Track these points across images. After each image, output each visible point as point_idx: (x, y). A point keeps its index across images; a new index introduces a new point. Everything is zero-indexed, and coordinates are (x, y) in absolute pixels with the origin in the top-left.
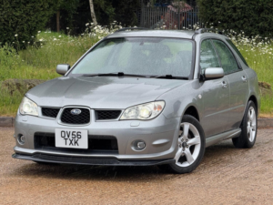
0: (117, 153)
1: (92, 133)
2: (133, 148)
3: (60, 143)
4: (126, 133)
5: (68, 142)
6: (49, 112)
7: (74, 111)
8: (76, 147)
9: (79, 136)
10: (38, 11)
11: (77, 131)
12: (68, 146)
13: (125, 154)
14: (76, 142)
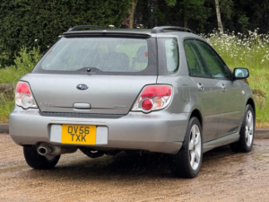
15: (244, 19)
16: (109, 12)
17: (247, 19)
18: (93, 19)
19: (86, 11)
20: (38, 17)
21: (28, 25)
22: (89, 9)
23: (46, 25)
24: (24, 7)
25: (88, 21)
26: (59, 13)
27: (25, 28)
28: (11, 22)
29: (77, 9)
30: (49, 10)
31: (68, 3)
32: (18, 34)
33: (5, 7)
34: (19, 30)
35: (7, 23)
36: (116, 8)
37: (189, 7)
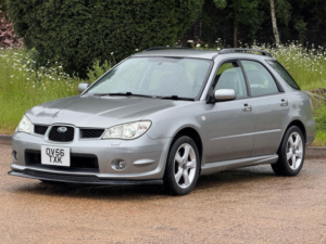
0: (98, 171)
1: (74, 151)
2: (114, 167)
3: (45, 160)
4: (106, 152)
5: (53, 159)
6: (39, 129)
7: (60, 129)
8: (59, 164)
9: (62, 153)
10: (165, 27)
11: (60, 148)
12: (52, 163)
13: (105, 172)
14: (59, 160)
15: (301, 25)
16: (175, 21)
17: (305, 24)
18: (157, 29)
19: (150, 20)
20: (99, 26)
21: (88, 34)
22: (153, 17)
23: (107, 35)
25: (152, 30)
26: (122, 22)
28: (70, 31)
29: (142, 18)
30: (111, 18)
32: (77, 44)
33: (63, 15)
35: (66, 32)
36: (182, 17)
37: (241, 10)
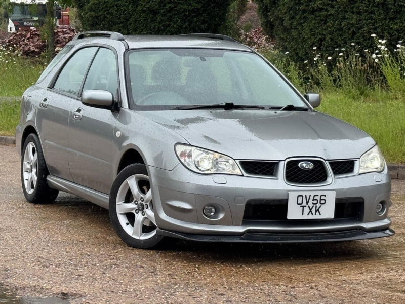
3: (294, 213)
5: (307, 210)
8: (317, 217)
9: (323, 201)
11: (320, 193)
12: (305, 217)
14: (317, 210)
20: (343, 24)
23: (354, 33)
24: (327, 10)
26: (371, 18)
27: (328, 38)
28: (311, 30)
31: (384, 4)
34: (321, 40)
